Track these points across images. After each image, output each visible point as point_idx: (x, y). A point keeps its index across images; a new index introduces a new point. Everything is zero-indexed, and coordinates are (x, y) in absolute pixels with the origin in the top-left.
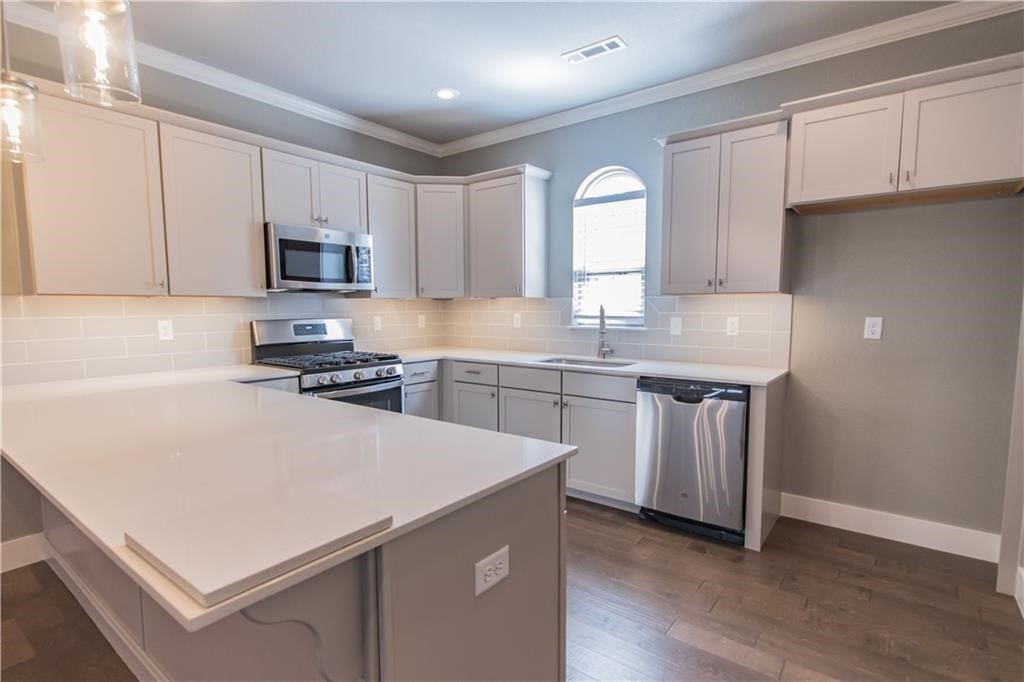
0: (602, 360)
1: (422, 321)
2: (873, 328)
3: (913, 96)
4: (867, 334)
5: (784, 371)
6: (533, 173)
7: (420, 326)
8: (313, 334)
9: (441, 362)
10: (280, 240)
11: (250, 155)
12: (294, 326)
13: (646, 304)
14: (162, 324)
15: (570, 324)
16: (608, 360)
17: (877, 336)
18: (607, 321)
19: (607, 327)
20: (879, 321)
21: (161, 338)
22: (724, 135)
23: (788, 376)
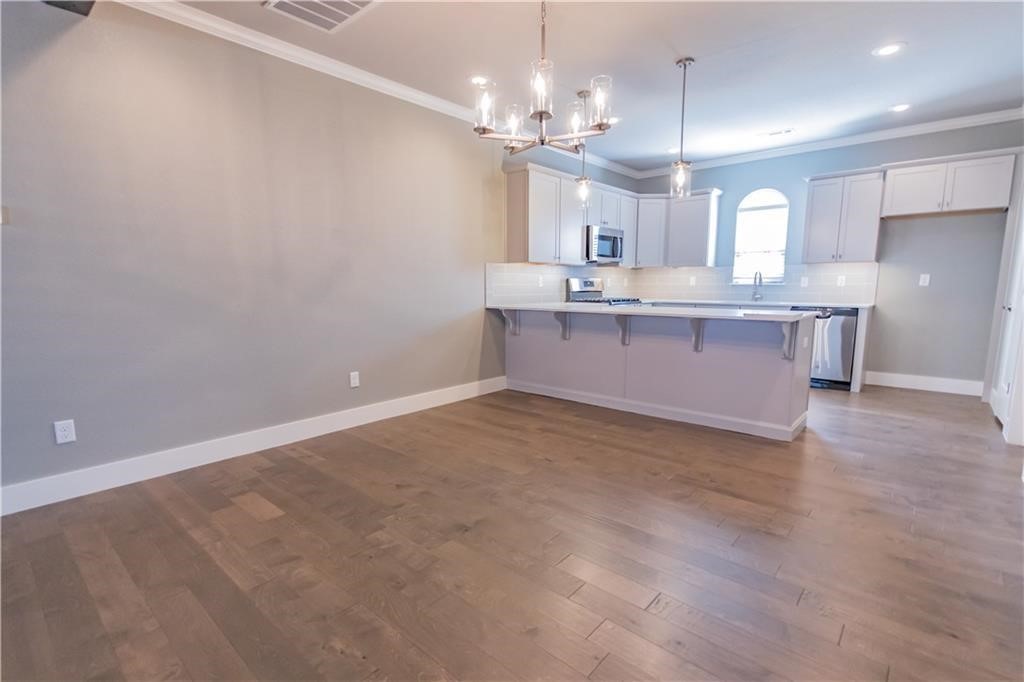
2: (924, 280)
3: (952, 165)
4: (921, 283)
5: (872, 304)
6: (716, 193)
10: (599, 235)
13: (785, 271)
15: (731, 281)
16: (758, 303)
17: (927, 284)
20: (928, 277)
22: (846, 178)
23: (874, 307)
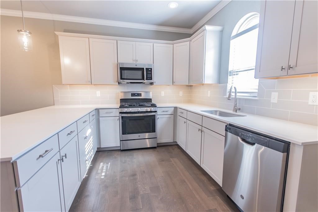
0: (235, 113)
1: (181, 93)
6: (211, 29)
7: (180, 95)
8: (137, 96)
9: (176, 108)
10: (120, 67)
11: (114, 43)
12: (131, 94)
13: (259, 85)
14: (97, 92)
15: (226, 95)
16: (237, 113)
18: (238, 94)
19: (237, 97)
21: (97, 96)
